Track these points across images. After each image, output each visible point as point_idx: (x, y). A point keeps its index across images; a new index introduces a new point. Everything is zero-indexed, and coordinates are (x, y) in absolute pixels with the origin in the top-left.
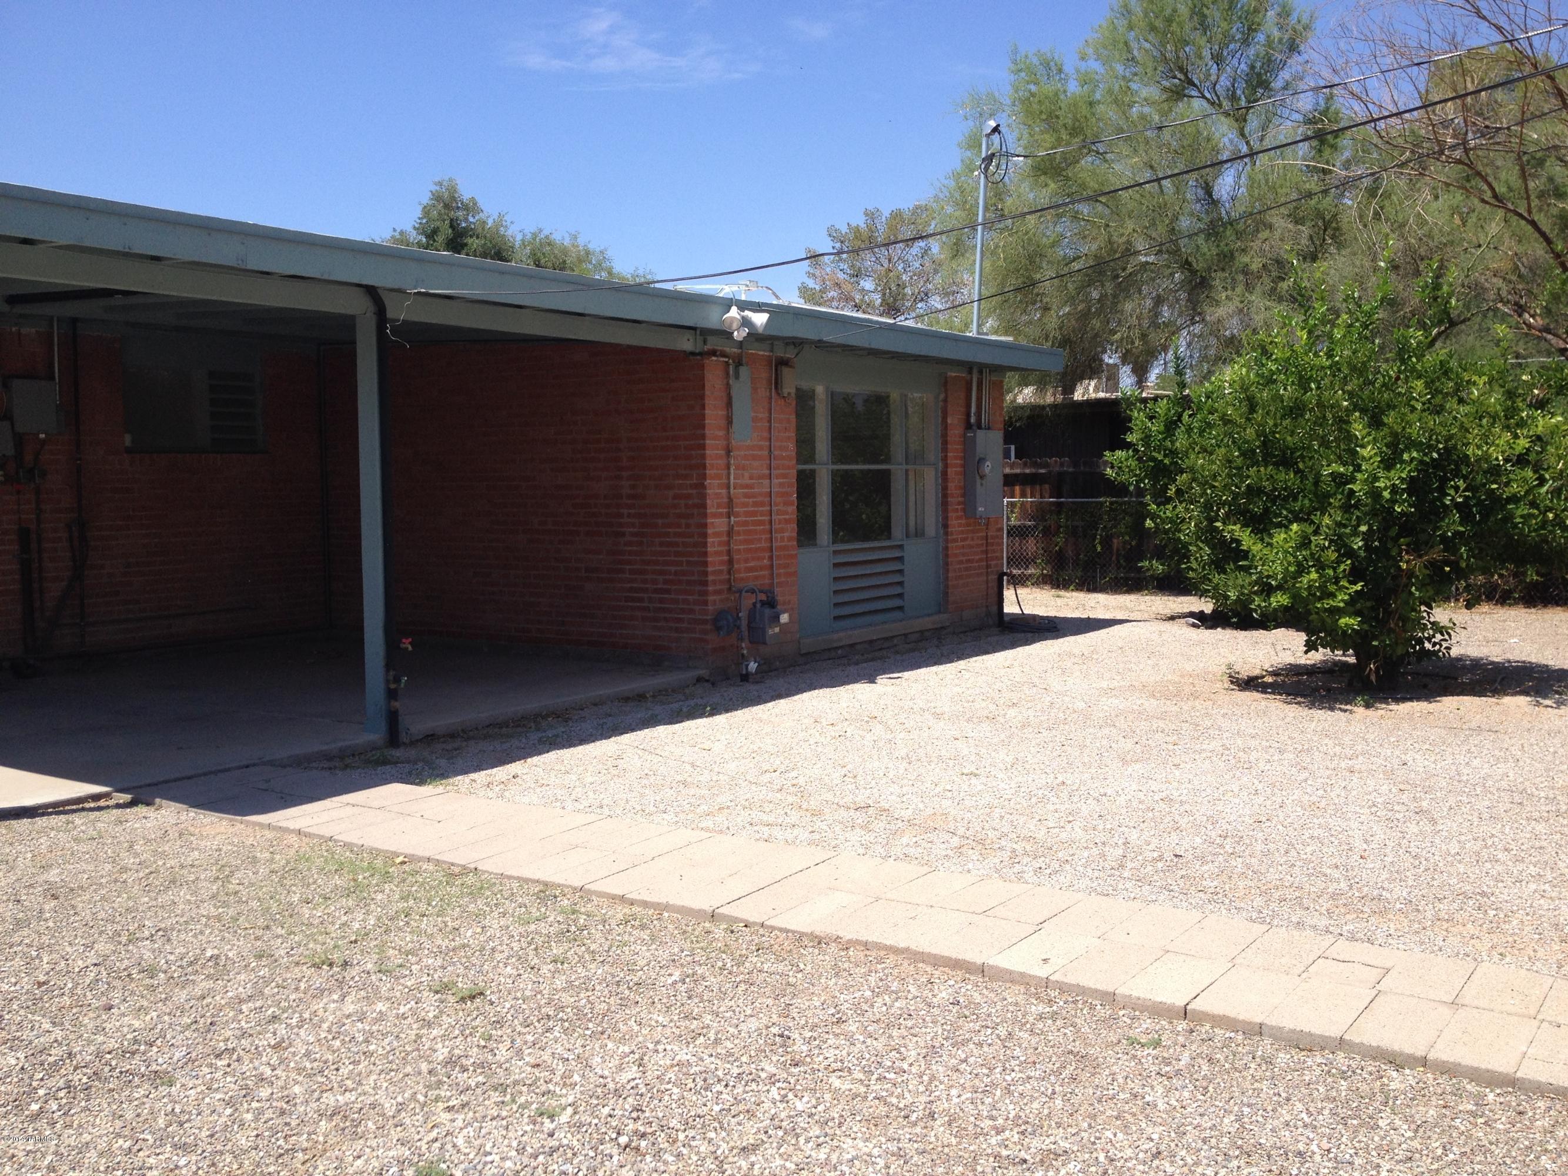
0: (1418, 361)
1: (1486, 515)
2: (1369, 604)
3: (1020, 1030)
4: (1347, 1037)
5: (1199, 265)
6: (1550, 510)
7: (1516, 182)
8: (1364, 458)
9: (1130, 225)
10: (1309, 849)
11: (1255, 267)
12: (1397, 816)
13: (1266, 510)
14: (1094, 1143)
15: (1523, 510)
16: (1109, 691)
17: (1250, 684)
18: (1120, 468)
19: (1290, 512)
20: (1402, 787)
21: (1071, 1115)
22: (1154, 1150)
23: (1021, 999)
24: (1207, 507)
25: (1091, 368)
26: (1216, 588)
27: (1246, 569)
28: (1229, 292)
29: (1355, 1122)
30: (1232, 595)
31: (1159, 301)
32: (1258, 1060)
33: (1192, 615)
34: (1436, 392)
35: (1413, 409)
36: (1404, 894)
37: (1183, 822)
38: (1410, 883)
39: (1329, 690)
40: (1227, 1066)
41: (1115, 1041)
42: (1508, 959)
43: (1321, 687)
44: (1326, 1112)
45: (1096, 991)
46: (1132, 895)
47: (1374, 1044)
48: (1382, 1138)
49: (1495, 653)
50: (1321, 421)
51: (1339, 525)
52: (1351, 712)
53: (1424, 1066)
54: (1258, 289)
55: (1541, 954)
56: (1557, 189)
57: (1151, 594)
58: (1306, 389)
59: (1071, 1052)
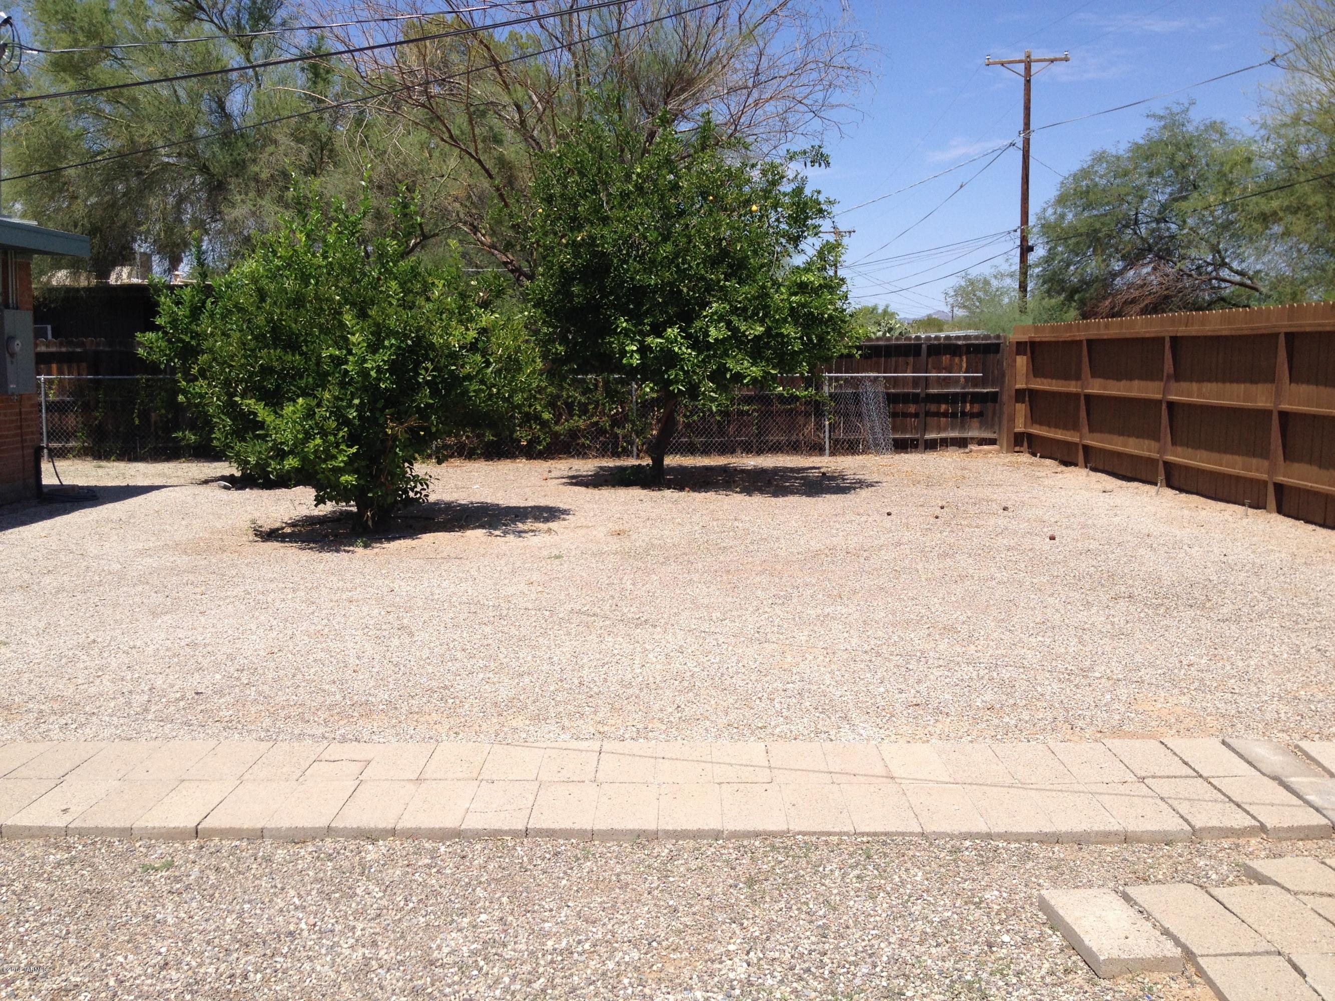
0: (395, 265)
1: (450, 388)
2: (364, 463)
3: (37, 881)
4: (333, 825)
5: (215, 169)
6: (494, 386)
7: (465, 126)
8: (354, 344)
9: (150, 128)
10: (313, 670)
11: (264, 176)
12: (384, 633)
13: (278, 387)
14: (105, 970)
15: (475, 386)
16: (142, 553)
17: (272, 535)
18: (151, 348)
19: (299, 388)
20: (389, 609)
21: (84, 949)
22: (162, 962)
23: (39, 852)
24: (227, 383)
25: (125, 256)
26: (238, 454)
27: (263, 438)
28: (243, 196)
29: (337, 895)
30: (252, 460)
31: (181, 199)
32: (259, 860)
33: (223, 478)
34: (407, 292)
35: (391, 304)
36: (386, 697)
37: (205, 663)
38: (391, 687)
39: (336, 536)
40: (232, 871)
41: (131, 871)
42: (460, 736)
43: (331, 534)
44: (314, 892)
45: (114, 829)
46: (154, 735)
47: (355, 826)
48: (358, 904)
49: (462, 497)
50: (319, 311)
51: (337, 398)
52: (353, 552)
53: (394, 836)
54: (267, 197)
55: (484, 728)
56: (495, 137)
57: (189, 461)
58: (307, 284)
59: (88, 891)
